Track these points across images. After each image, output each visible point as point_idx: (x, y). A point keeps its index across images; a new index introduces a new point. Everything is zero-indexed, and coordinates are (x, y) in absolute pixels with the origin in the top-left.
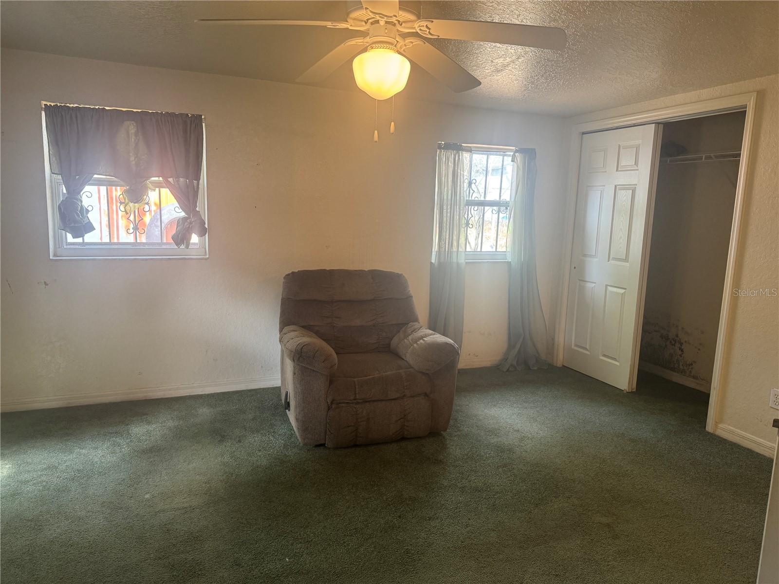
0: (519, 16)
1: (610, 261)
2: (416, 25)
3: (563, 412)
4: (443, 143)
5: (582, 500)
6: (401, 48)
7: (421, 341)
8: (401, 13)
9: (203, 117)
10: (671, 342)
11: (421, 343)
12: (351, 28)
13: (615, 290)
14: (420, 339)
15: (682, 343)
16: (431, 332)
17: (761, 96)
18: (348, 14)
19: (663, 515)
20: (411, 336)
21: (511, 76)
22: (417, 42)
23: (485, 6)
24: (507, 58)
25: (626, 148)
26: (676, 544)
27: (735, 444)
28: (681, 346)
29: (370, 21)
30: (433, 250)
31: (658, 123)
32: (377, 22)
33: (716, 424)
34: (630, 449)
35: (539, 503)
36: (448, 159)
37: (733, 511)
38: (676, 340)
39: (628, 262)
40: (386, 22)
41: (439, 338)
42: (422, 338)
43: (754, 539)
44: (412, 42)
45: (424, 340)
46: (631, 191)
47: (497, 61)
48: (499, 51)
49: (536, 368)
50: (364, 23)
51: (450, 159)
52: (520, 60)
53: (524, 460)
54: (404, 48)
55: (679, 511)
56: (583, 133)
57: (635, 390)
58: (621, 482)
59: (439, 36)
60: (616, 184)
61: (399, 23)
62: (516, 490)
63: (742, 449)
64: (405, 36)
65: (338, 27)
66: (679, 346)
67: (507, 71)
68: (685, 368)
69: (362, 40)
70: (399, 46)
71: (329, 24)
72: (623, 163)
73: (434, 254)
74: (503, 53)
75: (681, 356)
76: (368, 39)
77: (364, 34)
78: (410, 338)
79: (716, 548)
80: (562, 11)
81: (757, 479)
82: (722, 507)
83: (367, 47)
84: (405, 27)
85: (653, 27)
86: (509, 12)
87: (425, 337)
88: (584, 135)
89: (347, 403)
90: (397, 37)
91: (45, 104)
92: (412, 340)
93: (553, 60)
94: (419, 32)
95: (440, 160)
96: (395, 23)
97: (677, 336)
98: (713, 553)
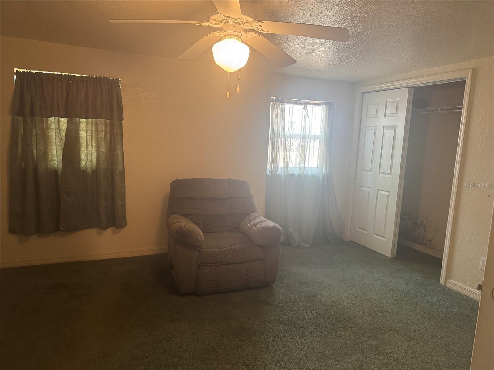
0: (320, 19)
1: (380, 174)
2: (253, 24)
3: (349, 271)
4: (275, 98)
5: (359, 329)
6: (244, 39)
7: (259, 225)
8: (243, 16)
9: (120, 80)
10: (418, 226)
11: (258, 227)
12: (211, 25)
13: (383, 193)
14: (258, 224)
15: (426, 227)
16: (265, 219)
17: (475, 72)
18: (209, 17)
19: (411, 339)
20: (253, 221)
21: (317, 57)
22: (254, 35)
23: (298, 13)
24: (314, 46)
25: (390, 102)
26: (419, 359)
27: (458, 292)
28: (425, 228)
29: (224, 21)
30: (268, 166)
31: (410, 88)
32: (228, 22)
33: (446, 279)
34: (391, 295)
35: (332, 332)
36: (278, 108)
37: (456, 337)
38: (421, 224)
39: (391, 175)
40: (234, 22)
41: (270, 223)
42: (259, 223)
43: (468, 356)
44: (251, 35)
45: (260, 225)
46: (394, 130)
47: (307, 47)
48: (308, 41)
49: (332, 242)
50: (220, 23)
51: (279, 108)
52: (322, 47)
53: (323, 303)
54: (247, 38)
55: (421, 337)
56: (364, 93)
57: (395, 257)
58: (384, 318)
59: (268, 32)
60: (384, 125)
61: (243, 23)
62: (317, 322)
63: (463, 296)
64: (246, 31)
65: (203, 25)
66: (424, 228)
67: (315, 53)
68: (427, 243)
69: (219, 34)
70: (242, 38)
71: (197, 23)
72: (389, 112)
73: (268, 168)
74: (311, 42)
75: (425, 235)
76: (222, 33)
77: (220, 29)
78: (251, 223)
79: (444, 362)
80: (348, 17)
81: (472, 316)
82: (449, 334)
83: (222, 38)
84: (246, 26)
85: (406, 27)
86: (314, 17)
87: (261, 223)
88: (365, 94)
89: (210, 265)
90: (241, 32)
91: (16, 71)
92: (253, 224)
93: (343, 47)
94: (255, 29)
95: (272, 109)
96: (240, 23)
97: (422, 222)
98: (443, 365)
